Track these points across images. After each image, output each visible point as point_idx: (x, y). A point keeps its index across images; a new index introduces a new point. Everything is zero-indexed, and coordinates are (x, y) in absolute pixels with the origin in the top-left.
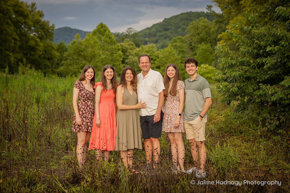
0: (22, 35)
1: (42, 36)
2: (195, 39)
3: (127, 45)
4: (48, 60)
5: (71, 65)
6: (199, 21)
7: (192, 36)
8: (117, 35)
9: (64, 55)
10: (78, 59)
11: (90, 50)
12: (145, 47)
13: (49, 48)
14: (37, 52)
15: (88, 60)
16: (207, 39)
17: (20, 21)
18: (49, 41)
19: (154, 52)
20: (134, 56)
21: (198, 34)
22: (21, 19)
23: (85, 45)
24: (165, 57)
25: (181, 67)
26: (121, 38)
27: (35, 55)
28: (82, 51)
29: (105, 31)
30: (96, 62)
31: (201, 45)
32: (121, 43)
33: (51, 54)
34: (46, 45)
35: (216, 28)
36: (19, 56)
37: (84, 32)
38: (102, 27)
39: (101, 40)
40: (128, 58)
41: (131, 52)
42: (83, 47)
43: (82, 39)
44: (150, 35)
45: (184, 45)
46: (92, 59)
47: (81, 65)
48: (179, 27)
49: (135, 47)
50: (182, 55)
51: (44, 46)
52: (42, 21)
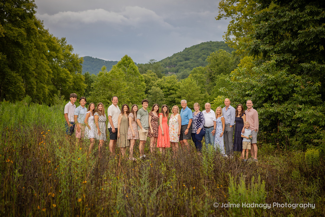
0: (54, 68)
1: (71, 68)
2: (215, 70)
3: (149, 76)
4: (77, 91)
5: (97, 95)
6: (219, 52)
7: (212, 66)
8: (140, 66)
9: (92, 87)
10: (104, 90)
11: (115, 81)
12: (166, 77)
13: (78, 80)
14: (68, 84)
15: (114, 91)
16: (226, 69)
17: (53, 55)
18: (78, 73)
19: (175, 83)
20: (156, 87)
21: (218, 65)
22: (53, 53)
23: (111, 77)
24: (185, 87)
25: (201, 97)
26: (144, 68)
27: (65, 86)
28: (108, 83)
29: (130, 63)
30: (121, 93)
31: (220, 75)
32: (144, 74)
33: (79, 85)
34: (75, 77)
35: (234, 60)
36: (52, 87)
37: (105, 61)
38: (127, 60)
39: (126, 72)
40: (151, 89)
41: (154, 83)
42: (109, 78)
43: (108, 71)
44: (171, 65)
45: (204, 75)
46: (117, 89)
47: (108, 95)
48: (199, 57)
49: (157, 78)
50: (202, 85)
51: (73, 77)
52: (71, 55)
